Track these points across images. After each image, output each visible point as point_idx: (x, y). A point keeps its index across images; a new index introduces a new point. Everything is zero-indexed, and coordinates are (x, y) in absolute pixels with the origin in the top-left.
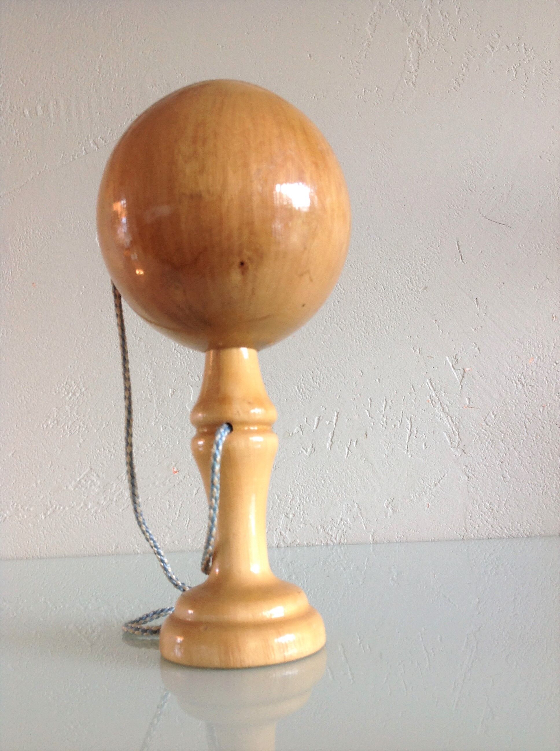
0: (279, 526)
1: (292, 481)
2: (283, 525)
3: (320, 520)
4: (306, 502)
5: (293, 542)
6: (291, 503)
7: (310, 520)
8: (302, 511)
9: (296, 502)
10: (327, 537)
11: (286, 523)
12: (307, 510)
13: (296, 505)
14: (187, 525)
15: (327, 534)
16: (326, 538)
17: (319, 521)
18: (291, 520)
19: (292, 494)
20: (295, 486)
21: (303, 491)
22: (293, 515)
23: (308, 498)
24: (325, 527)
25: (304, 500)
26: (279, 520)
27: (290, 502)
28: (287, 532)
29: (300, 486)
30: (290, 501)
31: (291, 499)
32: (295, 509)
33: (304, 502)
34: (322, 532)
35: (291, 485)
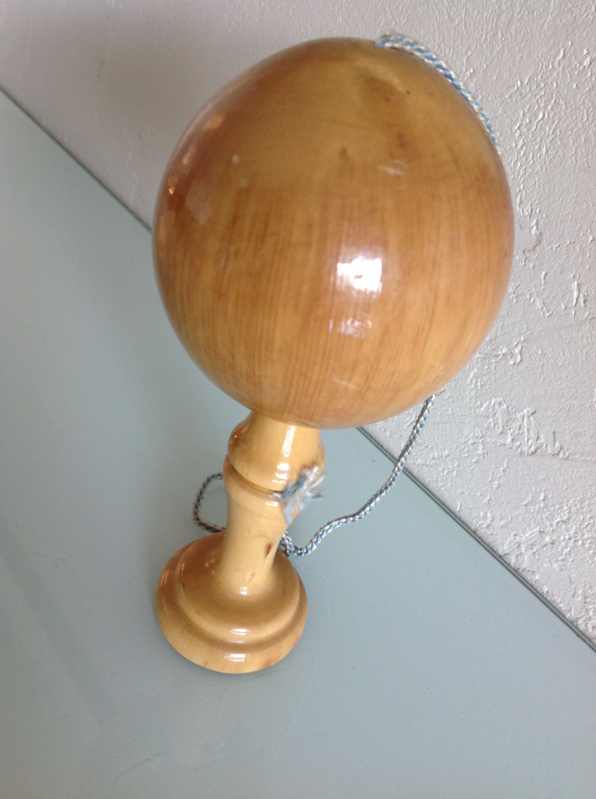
0: (522, 535)
1: (580, 498)
2: (530, 540)
3: (588, 586)
4: (583, 544)
5: (529, 571)
6: (559, 525)
7: (573, 571)
8: (568, 549)
9: (568, 530)
10: (583, 614)
11: (535, 541)
12: (576, 555)
13: (564, 533)
14: (408, 424)
15: (584, 610)
16: (580, 612)
17: (585, 585)
18: (543, 544)
19: (569, 513)
20: (581, 508)
21: (589, 527)
22: (551, 541)
23: (589, 541)
24: (589, 600)
25: (581, 538)
26: (528, 529)
27: (559, 522)
28: (530, 552)
29: (589, 516)
30: (559, 519)
31: (562, 519)
32: (559, 537)
33: (580, 542)
34: (581, 601)
35: (574, 501)
